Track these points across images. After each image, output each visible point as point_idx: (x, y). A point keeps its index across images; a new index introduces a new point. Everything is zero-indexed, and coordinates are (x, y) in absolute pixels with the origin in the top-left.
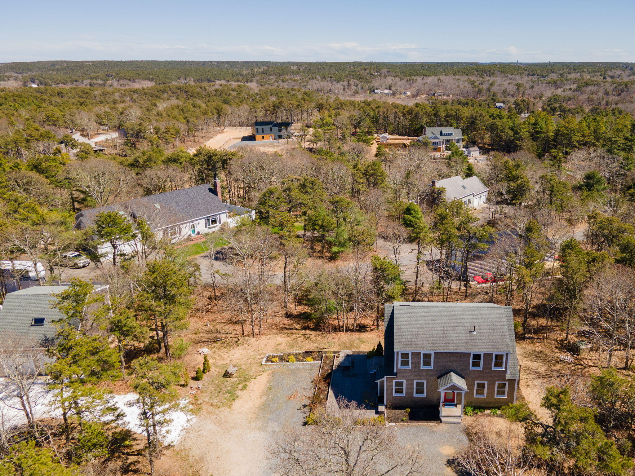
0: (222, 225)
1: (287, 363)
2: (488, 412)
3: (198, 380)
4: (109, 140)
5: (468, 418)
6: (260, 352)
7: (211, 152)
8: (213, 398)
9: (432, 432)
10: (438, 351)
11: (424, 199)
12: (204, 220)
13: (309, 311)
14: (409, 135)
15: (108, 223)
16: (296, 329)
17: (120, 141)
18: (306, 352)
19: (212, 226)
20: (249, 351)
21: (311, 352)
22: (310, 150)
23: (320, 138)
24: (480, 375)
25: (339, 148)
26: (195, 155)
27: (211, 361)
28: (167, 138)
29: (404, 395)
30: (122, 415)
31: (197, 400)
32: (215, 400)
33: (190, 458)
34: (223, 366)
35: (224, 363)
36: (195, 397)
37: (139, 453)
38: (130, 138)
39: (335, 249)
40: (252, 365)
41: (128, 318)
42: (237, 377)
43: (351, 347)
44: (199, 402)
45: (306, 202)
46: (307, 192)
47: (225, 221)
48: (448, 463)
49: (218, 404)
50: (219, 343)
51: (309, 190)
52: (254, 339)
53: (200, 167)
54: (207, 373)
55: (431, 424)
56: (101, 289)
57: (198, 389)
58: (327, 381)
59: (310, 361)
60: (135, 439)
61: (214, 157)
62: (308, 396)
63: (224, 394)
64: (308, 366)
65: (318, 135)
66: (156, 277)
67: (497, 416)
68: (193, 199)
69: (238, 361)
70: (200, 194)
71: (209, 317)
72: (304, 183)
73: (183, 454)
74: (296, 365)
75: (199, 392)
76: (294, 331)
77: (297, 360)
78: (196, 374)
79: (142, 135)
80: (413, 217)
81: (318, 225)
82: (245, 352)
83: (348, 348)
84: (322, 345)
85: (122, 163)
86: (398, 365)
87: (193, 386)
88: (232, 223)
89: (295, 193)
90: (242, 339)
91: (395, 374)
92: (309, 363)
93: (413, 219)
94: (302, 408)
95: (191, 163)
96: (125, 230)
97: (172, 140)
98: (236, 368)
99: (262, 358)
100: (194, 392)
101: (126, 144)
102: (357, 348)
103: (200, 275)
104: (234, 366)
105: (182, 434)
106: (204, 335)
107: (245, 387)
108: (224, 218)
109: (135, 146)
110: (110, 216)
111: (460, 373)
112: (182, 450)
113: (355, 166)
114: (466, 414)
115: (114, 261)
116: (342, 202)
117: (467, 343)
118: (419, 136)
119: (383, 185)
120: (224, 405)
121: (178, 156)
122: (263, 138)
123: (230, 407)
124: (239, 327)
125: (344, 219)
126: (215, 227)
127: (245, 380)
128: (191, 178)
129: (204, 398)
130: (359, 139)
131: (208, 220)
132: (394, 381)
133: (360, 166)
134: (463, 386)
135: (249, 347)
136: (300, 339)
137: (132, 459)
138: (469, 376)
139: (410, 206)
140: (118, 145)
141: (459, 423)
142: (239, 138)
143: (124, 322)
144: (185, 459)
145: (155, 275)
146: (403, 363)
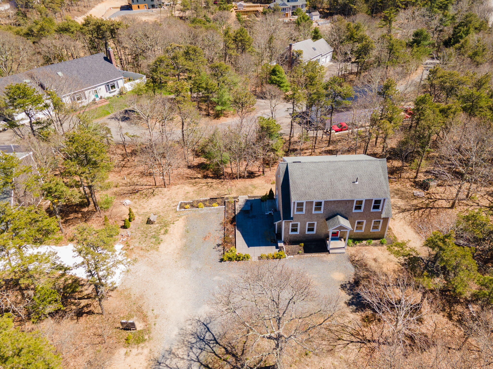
0: (120, 90)
1: (197, 209)
2: (364, 242)
3: (127, 228)
4: (3, 11)
5: (350, 248)
6: (173, 200)
7: (99, 22)
8: (142, 242)
9: (323, 261)
10: (328, 200)
11: (284, 61)
12: (104, 86)
13: (205, 161)
14: (261, 3)
15: (19, 95)
16: (199, 178)
17: (12, 12)
18: (211, 199)
19: (112, 91)
20: (164, 199)
21: (216, 198)
22: (181, 18)
23: (188, 7)
24: (361, 215)
25: (205, 16)
26: (84, 25)
27: (134, 211)
28: (53, 7)
29: (298, 233)
30: (69, 269)
31: (128, 246)
32: (144, 245)
33: (132, 296)
34: (144, 214)
35: (145, 211)
36: (127, 243)
37: (89, 297)
38: (20, 8)
39: (219, 108)
40: (169, 212)
41: (57, 184)
42: (158, 223)
43: (246, 192)
44: (131, 248)
45: (191, 68)
46: (190, 59)
47: (123, 86)
48: (342, 287)
49: (147, 248)
50: (138, 194)
51: (192, 57)
52: (166, 189)
53: (91, 36)
54: (133, 222)
55: (321, 255)
56: (25, 156)
57: (128, 236)
58: (234, 224)
59: (216, 206)
60: (83, 285)
61: (102, 27)
62: (219, 236)
63: (150, 239)
64: (215, 211)
65: (186, 4)
66: (77, 147)
67: (372, 246)
68: (91, 68)
69: (156, 209)
70: (97, 62)
71: (126, 171)
72: (187, 50)
73: (126, 293)
74: (205, 210)
75: (129, 238)
76: (197, 180)
77: (205, 206)
78: (125, 224)
79: (31, 5)
80: (278, 77)
81: (202, 87)
82: (161, 201)
83: (244, 194)
84: (223, 192)
85: (18, 33)
86: (294, 211)
87: (123, 233)
88: (129, 87)
89: (182, 61)
90: (156, 190)
91: (292, 219)
92: (215, 207)
93: (278, 79)
94: (216, 247)
95: (82, 33)
96: (36, 101)
97: (59, 9)
98: (156, 216)
99: (176, 206)
100: (125, 239)
101: (18, 14)
102: (252, 193)
103: (111, 137)
104: (155, 215)
105: (122, 276)
106: (124, 188)
107: (166, 232)
108: (121, 83)
109: (26, 16)
110: (19, 88)
111: (345, 215)
112: (124, 290)
113: (226, 33)
114: (348, 245)
115: (32, 129)
116: (221, 66)
117: (351, 191)
118: (269, 3)
119: (250, 49)
120: (152, 248)
121: (68, 25)
122: (139, 6)
123: (157, 250)
124: (151, 179)
125: (223, 82)
126: (115, 91)
127: (165, 225)
128: (84, 46)
129: (134, 244)
130: (220, 7)
131: (108, 85)
132: (291, 224)
133: (230, 33)
134: (348, 226)
135: (163, 197)
136: (204, 187)
137: (83, 302)
138: (351, 217)
139: (275, 67)
140: (11, 15)
141: (344, 253)
142: (117, 8)
143: (54, 189)
144: (128, 297)
145: (75, 145)
146: (298, 210)
